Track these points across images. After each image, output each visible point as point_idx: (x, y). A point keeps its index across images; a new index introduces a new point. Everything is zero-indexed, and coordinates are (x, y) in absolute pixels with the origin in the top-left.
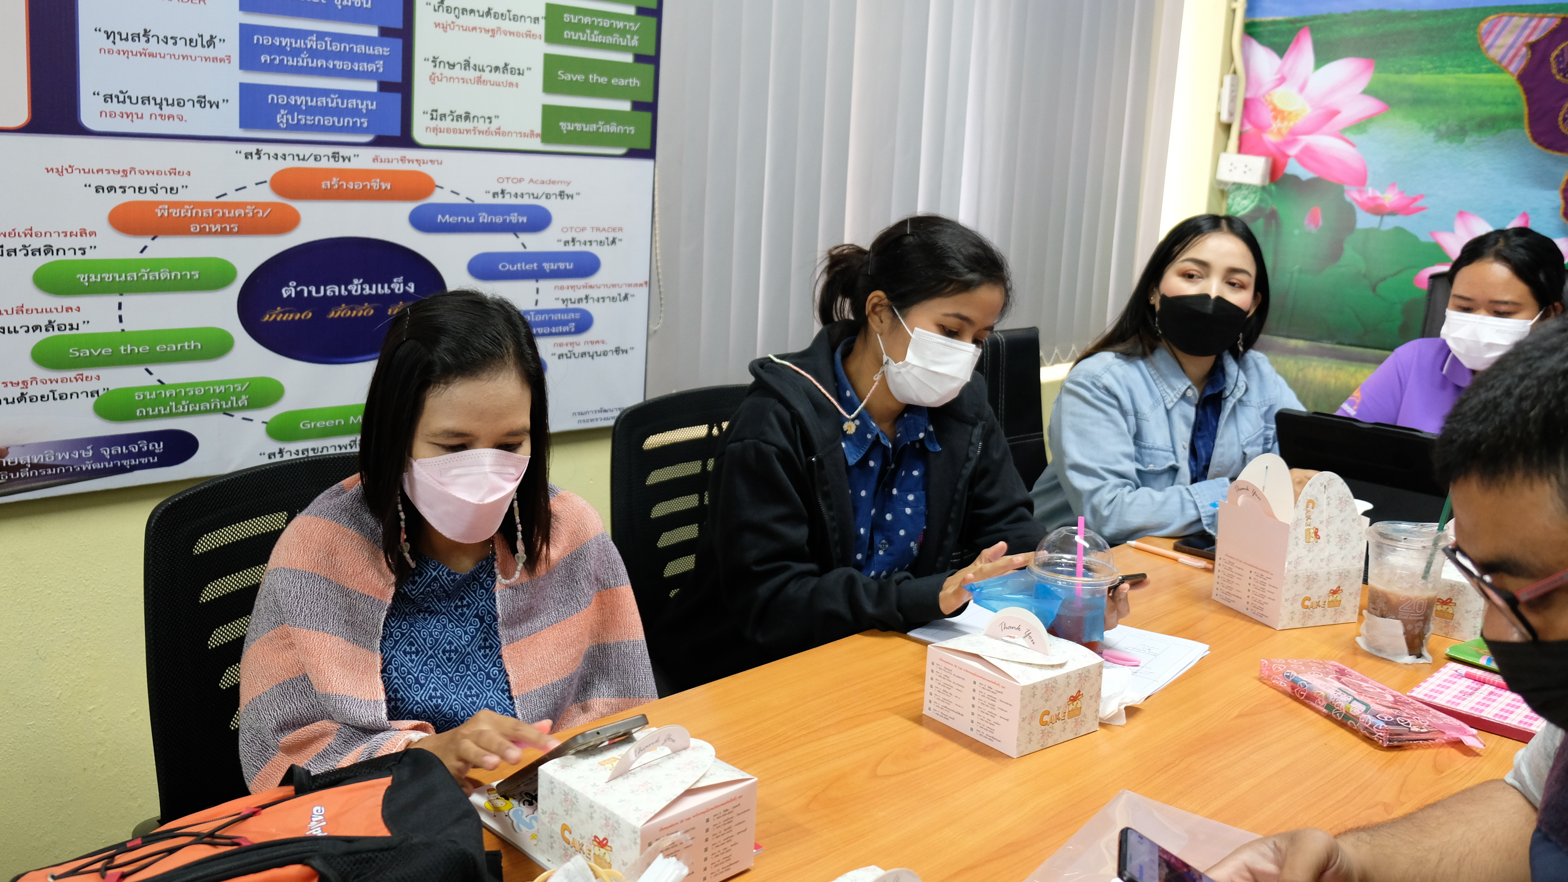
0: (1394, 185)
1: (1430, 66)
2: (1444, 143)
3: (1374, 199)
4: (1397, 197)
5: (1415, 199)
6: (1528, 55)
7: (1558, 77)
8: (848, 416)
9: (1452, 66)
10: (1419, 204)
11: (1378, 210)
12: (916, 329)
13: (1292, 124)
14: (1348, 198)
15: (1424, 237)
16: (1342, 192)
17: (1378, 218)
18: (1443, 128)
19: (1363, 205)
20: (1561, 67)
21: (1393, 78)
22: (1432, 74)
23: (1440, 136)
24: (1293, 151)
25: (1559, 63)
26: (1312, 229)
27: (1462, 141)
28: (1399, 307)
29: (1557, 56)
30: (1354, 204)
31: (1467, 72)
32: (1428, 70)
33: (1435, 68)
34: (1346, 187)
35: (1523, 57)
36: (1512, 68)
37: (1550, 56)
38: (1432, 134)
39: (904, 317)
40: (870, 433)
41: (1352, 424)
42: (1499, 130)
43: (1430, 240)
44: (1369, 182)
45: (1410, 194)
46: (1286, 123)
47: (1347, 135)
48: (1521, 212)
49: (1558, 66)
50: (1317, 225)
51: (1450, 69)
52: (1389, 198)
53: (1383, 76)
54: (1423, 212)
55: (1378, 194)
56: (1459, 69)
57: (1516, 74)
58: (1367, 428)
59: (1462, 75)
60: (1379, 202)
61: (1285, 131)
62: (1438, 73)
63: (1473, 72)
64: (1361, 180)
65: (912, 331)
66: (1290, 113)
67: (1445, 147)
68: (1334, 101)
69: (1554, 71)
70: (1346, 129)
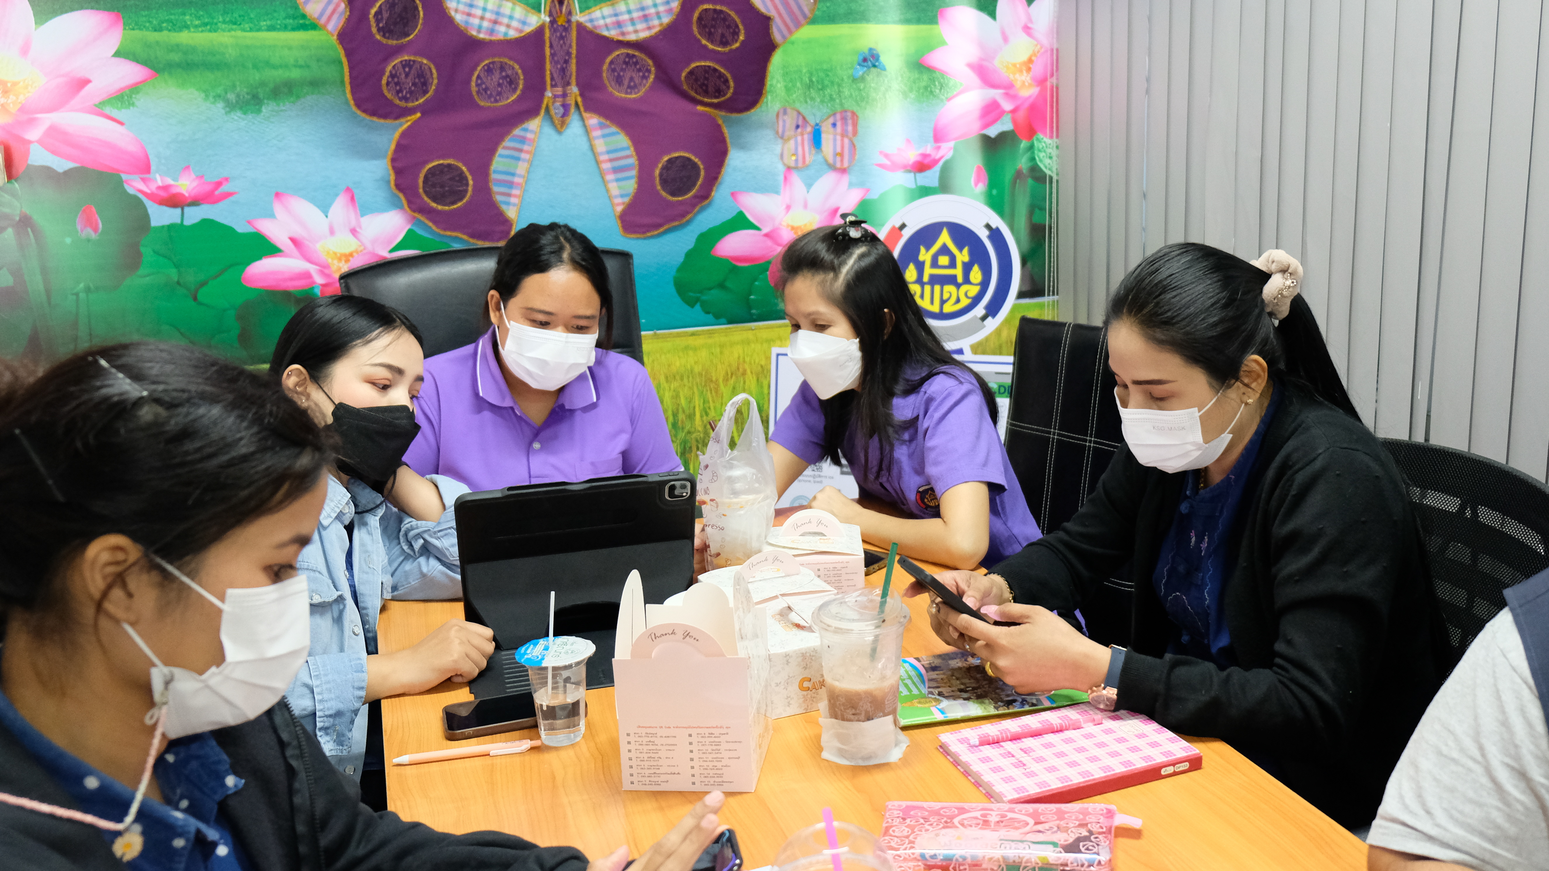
0: (187, 168)
1: (197, 22)
2: (237, 115)
3: (166, 188)
4: (195, 184)
5: (219, 184)
6: (346, 12)
7: (378, 37)
8: (119, 827)
9: (224, 22)
10: (225, 188)
11: (174, 201)
12: (230, 592)
13: (22, 99)
14: (131, 191)
15: (242, 228)
16: (120, 183)
17: (178, 211)
18: (231, 96)
19: (151, 197)
20: (381, 25)
21: (153, 36)
22: (202, 31)
23: (231, 107)
24: (34, 134)
25: (378, 21)
26: (89, 232)
27: (259, 111)
28: (232, 313)
29: (376, 14)
30: (140, 196)
31: (244, 30)
32: (196, 26)
33: (205, 24)
34: (124, 177)
35: (341, 14)
36: (330, 27)
37: (369, 13)
38: (220, 105)
39: (191, 575)
40: (180, 835)
41: (565, 490)
42: (298, 97)
43: (250, 229)
44: (153, 168)
45: (212, 177)
46: (12, 98)
47: (108, 110)
48: (344, 187)
49: (377, 25)
50: (96, 230)
51: (223, 26)
52: (185, 186)
53: (137, 33)
54: (232, 198)
55: (170, 181)
56: (234, 27)
57: (336, 33)
58: (585, 490)
59: (239, 33)
60: (174, 191)
61: (14, 109)
62: (210, 31)
63: (251, 30)
64: (144, 167)
65: (222, 599)
66: (15, 84)
67: (239, 120)
68: (79, 66)
69: (374, 30)
70: (103, 103)
